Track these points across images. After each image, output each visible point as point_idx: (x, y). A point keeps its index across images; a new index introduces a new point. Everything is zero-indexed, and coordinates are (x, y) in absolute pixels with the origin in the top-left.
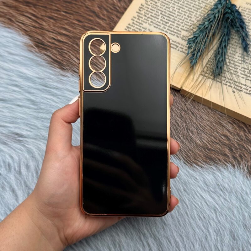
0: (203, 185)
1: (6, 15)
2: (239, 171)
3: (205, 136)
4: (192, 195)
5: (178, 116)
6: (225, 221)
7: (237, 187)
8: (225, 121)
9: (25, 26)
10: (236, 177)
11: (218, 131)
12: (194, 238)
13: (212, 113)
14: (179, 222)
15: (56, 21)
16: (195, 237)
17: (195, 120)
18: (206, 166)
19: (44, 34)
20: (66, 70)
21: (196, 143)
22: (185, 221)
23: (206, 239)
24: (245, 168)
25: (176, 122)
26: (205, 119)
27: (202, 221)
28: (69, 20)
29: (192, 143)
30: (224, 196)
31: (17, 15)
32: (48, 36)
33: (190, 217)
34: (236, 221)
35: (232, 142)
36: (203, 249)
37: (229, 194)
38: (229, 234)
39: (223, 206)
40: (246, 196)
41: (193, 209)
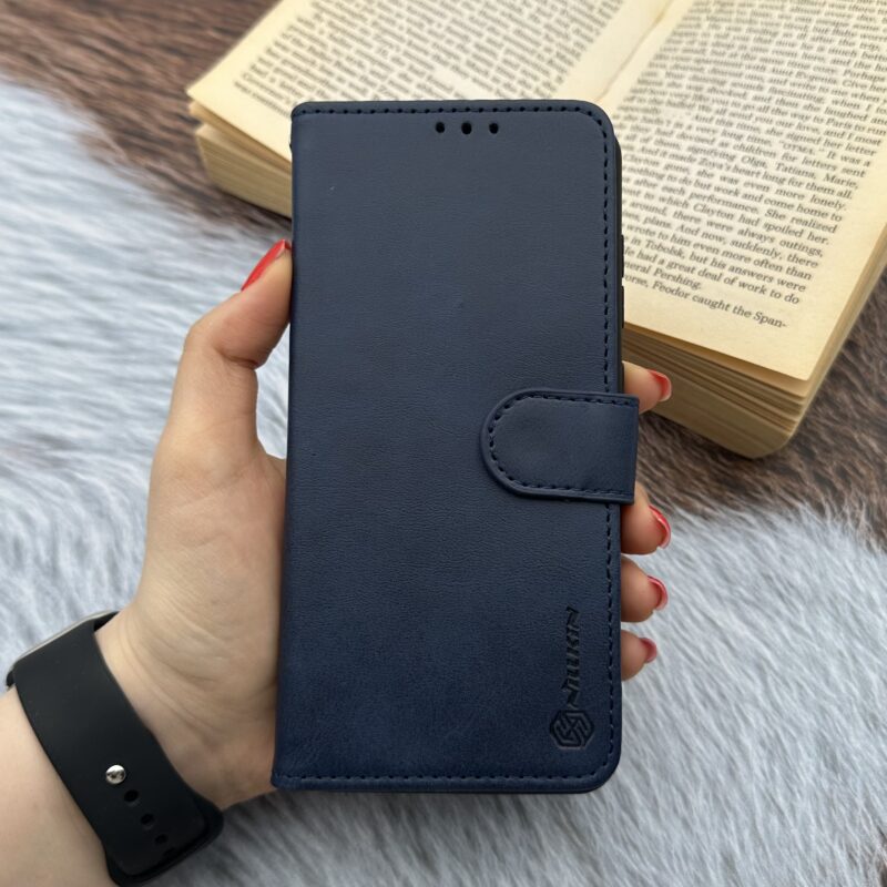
0: (711, 579)
6: (800, 704)
10: (830, 548)
16: (690, 767)
18: (723, 516)
23: (732, 773)
24: (859, 514)
27: (716, 708)
30: (792, 618)
33: (670, 698)
34: (839, 703)
36: (724, 812)
38: (813, 751)
39: (788, 653)
40: (869, 612)
41: (680, 668)
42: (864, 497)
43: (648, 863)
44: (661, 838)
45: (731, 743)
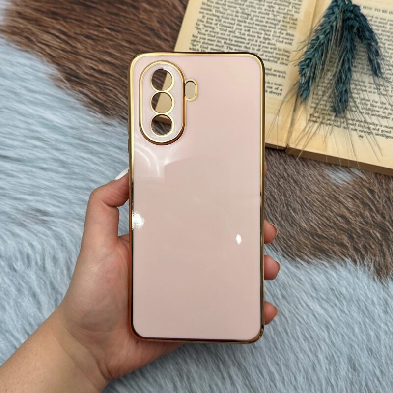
1: (23, 32)
2: (362, 269)
3: (314, 216)
4: (294, 304)
5: (274, 186)
7: (359, 293)
8: (343, 195)
9: (51, 49)
11: (333, 209)
12: (297, 367)
13: (323, 182)
14: (275, 343)
15: (96, 43)
17: (299, 192)
19: (79, 62)
20: (112, 116)
21: (300, 226)
22: (284, 342)
25: (271, 195)
26: (313, 191)
28: (114, 41)
29: (294, 226)
31: (38, 33)
32: (84, 64)
35: (352, 226)
37: (348, 304)
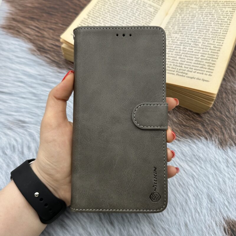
0: (180, 156)
2: (211, 143)
3: (180, 115)
10: (209, 148)
16: (176, 201)
18: (183, 140)
21: (173, 121)
23: (186, 203)
24: (216, 140)
27: (182, 187)
30: (200, 165)
33: (171, 184)
34: (212, 186)
35: (203, 119)
36: (185, 212)
37: (204, 163)
38: (206, 198)
39: (199, 173)
40: (219, 164)
42: (217, 136)
43: (166, 225)
44: (169, 219)
45: (186, 195)
